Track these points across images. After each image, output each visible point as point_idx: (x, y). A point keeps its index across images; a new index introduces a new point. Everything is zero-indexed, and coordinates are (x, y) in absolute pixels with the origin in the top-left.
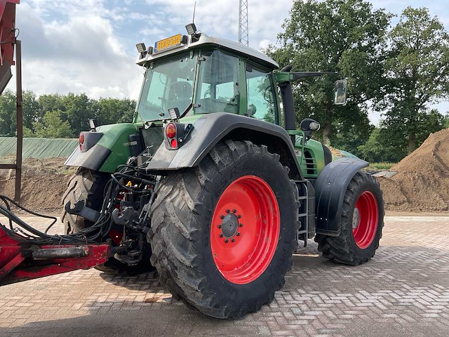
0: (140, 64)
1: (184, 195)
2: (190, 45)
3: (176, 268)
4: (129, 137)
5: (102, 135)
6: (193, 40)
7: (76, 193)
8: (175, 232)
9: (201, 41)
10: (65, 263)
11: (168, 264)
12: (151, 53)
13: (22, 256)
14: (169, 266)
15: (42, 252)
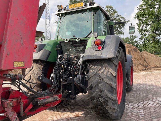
0: (58, 15)
1: (109, 69)
2: (88, 7)
3: (107, 101)
4: (56, 46)
5: (45, 45)
6: (90, 5)
7: (34, 71)
8: (107, 86)
9: (95, 5)
10: (46, 105)
11: (103, 100)
12: (65, 10)
13: (32, 105)
14: (103, 101)
15: (42, 101)
